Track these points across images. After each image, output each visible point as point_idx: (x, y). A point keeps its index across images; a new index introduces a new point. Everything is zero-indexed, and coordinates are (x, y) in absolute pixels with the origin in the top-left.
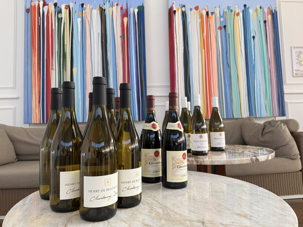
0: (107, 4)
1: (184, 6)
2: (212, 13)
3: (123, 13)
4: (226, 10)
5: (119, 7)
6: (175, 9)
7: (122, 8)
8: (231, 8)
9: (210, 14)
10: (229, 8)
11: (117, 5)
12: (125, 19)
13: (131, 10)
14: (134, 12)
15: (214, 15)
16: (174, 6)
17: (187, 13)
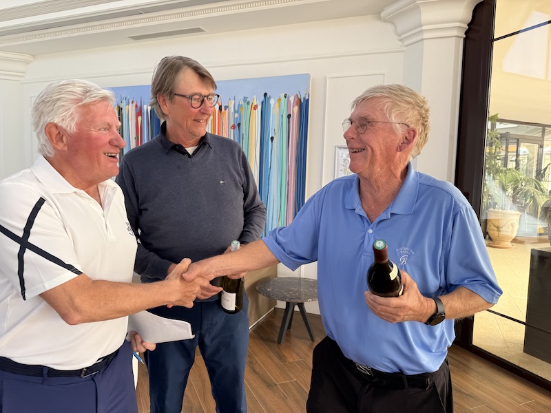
0: (124, 102)
2: (226, 107)
3: (138, 111)
4: (242, 102)
5: (134, 104)
7: (136, 106)
8: (248, 100)
9: (223, 108)
10: (245, 100)
11: (133, 102)
12: (140, 118)
13: (145, 107)
14: (147, 110)
15: (227, 110)
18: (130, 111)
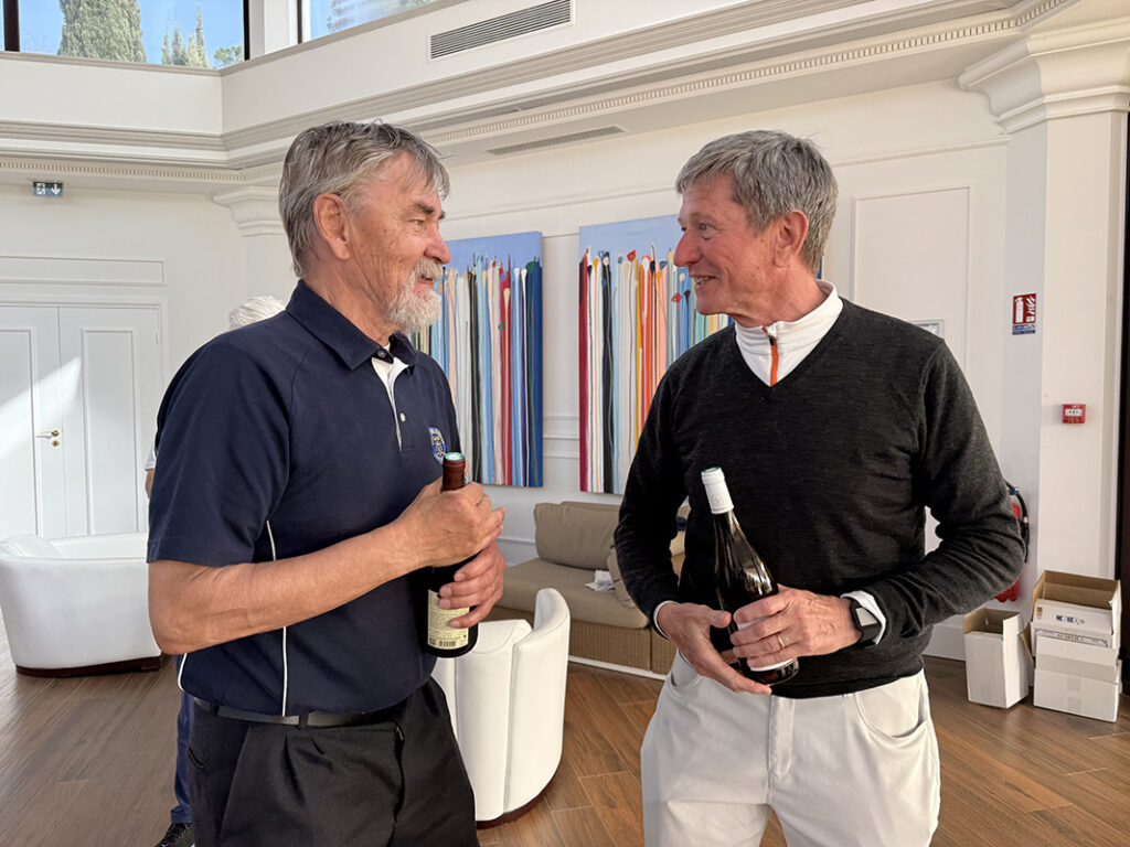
0: (479, 264)
1: (607, 254)
2: (663, 264)
3: (504, 279)
5: (498, 268)
6: (590, 263)
7: (501, 271)
9: (657, 266)
11: (494, 264)
12: (507, 292)
13: (516, 271)
14: (520, 276)
15: (665, 268)
16: (589, 256)
17: (612, 270)
18: (489, 280)
